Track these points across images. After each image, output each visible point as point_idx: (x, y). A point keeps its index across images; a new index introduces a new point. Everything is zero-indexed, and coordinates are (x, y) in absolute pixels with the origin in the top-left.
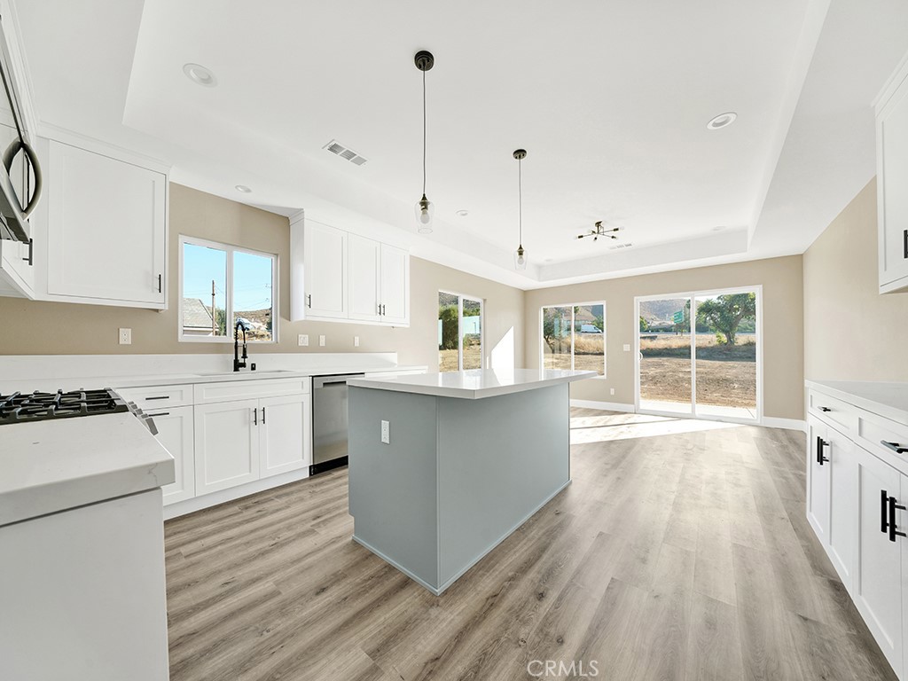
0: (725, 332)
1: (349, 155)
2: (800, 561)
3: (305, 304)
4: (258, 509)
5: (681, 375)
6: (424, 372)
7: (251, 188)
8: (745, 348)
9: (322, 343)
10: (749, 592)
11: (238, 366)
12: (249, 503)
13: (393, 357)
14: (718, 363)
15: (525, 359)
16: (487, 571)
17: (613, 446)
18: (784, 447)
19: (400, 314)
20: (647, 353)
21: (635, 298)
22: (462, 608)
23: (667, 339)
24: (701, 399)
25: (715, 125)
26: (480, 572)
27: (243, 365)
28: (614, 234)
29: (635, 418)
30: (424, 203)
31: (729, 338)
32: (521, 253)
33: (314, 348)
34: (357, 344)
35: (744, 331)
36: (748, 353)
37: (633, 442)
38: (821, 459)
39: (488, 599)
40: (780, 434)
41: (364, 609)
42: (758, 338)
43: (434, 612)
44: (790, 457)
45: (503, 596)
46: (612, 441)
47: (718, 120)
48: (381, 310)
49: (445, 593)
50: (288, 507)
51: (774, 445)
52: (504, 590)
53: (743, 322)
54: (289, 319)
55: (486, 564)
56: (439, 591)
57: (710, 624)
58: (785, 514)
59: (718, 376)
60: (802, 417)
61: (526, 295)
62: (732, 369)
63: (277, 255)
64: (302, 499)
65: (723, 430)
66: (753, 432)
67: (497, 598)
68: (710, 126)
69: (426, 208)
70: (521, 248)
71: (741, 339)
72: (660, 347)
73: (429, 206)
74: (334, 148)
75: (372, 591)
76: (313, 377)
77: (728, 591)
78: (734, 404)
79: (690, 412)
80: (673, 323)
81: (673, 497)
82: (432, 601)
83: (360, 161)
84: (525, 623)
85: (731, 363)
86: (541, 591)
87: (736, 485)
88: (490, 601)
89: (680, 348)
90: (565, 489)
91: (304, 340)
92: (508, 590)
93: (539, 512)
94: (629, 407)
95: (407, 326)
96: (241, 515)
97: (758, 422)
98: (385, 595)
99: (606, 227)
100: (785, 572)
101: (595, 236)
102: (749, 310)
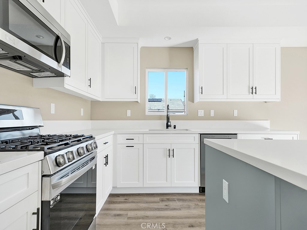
3: (199, 92)
4: (166, 203)
7: (171, 37)
9: (212, 114)
11: (168, 126)
12: (165, 198)
13: (266, 124)
27: (170, 126)
33: (207, 117)
34: (236, 114)
48: (253, 90)
50: (180, 209)
54: (193, 102)
63: (187, 69)
64: (189, 207)
76: (200, 134)
91: (201, 113)
95: (278, 101)
96: (158, 204)
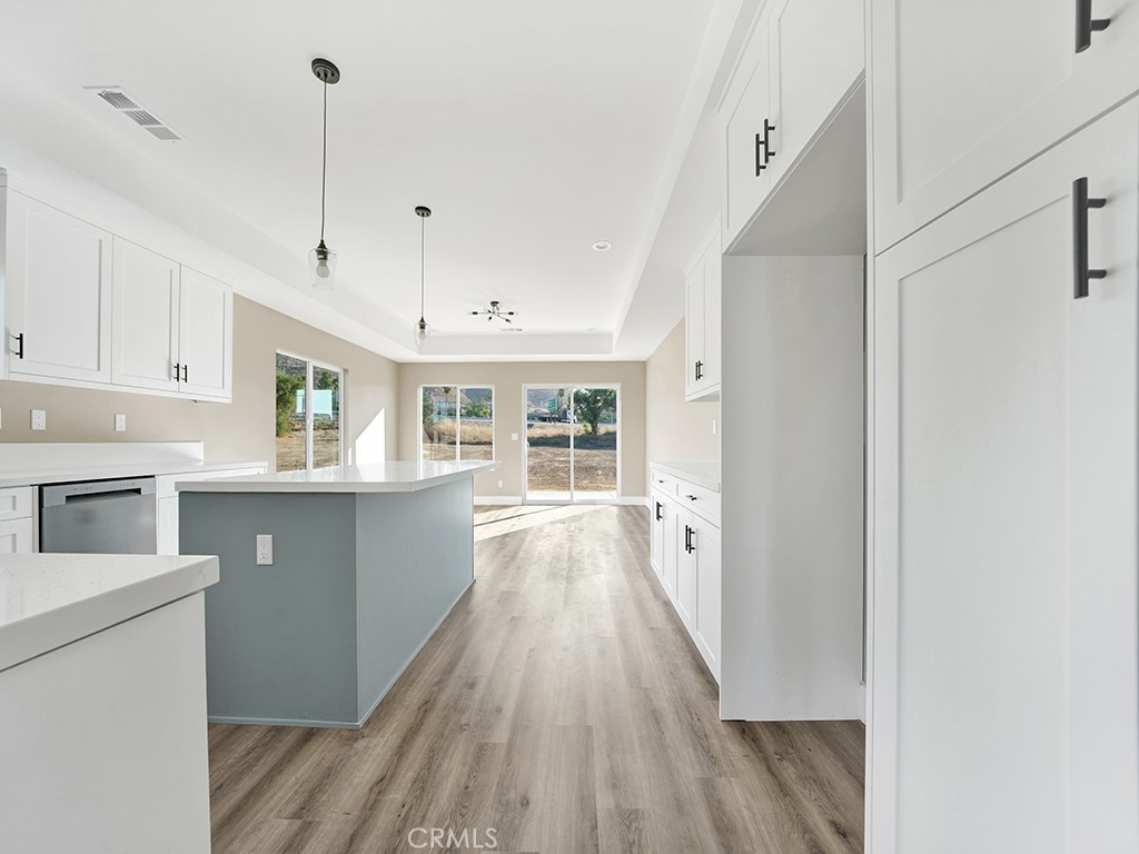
0: (591, 422)
1: (144, 119)
2: (648, 594)
5: (557, 464)
6: (262, 471)
8: (605, 437)
10: (622, 624)
13: (196, 450)
14: (586, 451)
15: (398, 449)
16: (410, 685)
17: (508, 539)
18: (635, 519)
19: (213, 382)
20: (534, 442)
21: (523, 385)
22: (393, 728)
23: (543, 427)
24: (577, 487)
25: (597, 247)
26: (403, 689)
28: (509, 317)
29: (524, 510)
30: (322, 251)
31: (594, 428)
32: (422, 327)
35: (604, 421)
36: (609, 442)
37: (525, 531)
38: (659, 517)
39: (419, 708)
40: (632, 509)
41: (261, 780)
42: (618, 428)
43: (360, 745)
44: (639, 526)
45: (435, 700)
46: (506, 535)
47: (600, 244)
48: (180, 372)
49: (368, 722)
51: (629, 518)
52: (434, 695)
53: (604, 413)
55: (406, 680)
56: (360, 723)
57: (602, 653)
58: (638, 568)
59: (586, 463)
60: (644, 493)
61: (401, 369)
62: (596, 457)
65: (595, 511)
66: (615, 510)
67: (429, 704)
68: (594, 247)
69: (325, 258)
70: (422, 320)
71: (602, 429)
72: (537, 436)
73: (329, 256)
74: (114, 98)
75: (262, 761)
76: (39, 485)
77: (610, 629)
78: (598, 489)
79: (569, 498)
80: (547, 411)
81: (564, 573)
82: (354, 735)
83: (165, 134)
84: (463, 711)
85: (595, 452)
86: (470, 681)
87: (608, 554)
88: (423, 709)
89: (554, 437)
90: (471, 588)
92: (438, 693)
93: (449, 616)
94: (518, 500)
95: (229, 401)
97: (618, 502)
98: (284, 758)
99: (503, 309)
100: (641, 605)
101: (490, 315)
102: (610, 402)
